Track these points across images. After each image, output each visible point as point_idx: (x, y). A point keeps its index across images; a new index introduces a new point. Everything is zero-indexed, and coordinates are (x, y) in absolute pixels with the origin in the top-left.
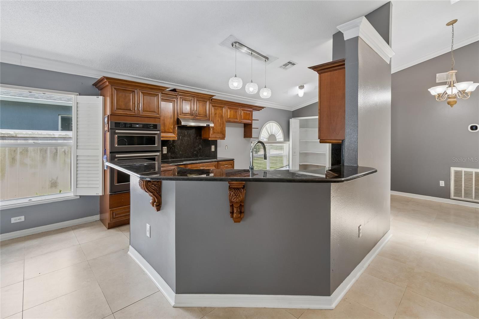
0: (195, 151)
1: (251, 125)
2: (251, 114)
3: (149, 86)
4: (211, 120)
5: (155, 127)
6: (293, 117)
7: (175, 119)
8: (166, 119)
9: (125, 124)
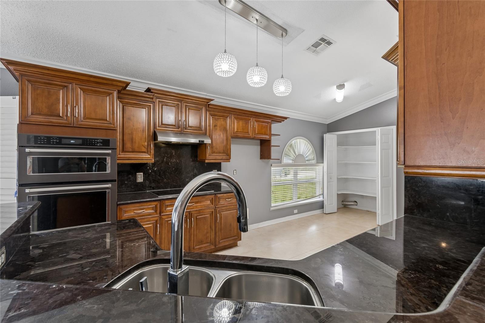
0: (188, 179)
1: (269, 141)
2: (269, 126)
3: (92, 79)
4: (208, 134)
5: (106, 144)
6: (328, 132)
7: (150, 132)
8: (134, 133)
9: (49, 138)
